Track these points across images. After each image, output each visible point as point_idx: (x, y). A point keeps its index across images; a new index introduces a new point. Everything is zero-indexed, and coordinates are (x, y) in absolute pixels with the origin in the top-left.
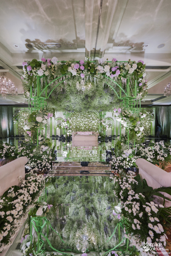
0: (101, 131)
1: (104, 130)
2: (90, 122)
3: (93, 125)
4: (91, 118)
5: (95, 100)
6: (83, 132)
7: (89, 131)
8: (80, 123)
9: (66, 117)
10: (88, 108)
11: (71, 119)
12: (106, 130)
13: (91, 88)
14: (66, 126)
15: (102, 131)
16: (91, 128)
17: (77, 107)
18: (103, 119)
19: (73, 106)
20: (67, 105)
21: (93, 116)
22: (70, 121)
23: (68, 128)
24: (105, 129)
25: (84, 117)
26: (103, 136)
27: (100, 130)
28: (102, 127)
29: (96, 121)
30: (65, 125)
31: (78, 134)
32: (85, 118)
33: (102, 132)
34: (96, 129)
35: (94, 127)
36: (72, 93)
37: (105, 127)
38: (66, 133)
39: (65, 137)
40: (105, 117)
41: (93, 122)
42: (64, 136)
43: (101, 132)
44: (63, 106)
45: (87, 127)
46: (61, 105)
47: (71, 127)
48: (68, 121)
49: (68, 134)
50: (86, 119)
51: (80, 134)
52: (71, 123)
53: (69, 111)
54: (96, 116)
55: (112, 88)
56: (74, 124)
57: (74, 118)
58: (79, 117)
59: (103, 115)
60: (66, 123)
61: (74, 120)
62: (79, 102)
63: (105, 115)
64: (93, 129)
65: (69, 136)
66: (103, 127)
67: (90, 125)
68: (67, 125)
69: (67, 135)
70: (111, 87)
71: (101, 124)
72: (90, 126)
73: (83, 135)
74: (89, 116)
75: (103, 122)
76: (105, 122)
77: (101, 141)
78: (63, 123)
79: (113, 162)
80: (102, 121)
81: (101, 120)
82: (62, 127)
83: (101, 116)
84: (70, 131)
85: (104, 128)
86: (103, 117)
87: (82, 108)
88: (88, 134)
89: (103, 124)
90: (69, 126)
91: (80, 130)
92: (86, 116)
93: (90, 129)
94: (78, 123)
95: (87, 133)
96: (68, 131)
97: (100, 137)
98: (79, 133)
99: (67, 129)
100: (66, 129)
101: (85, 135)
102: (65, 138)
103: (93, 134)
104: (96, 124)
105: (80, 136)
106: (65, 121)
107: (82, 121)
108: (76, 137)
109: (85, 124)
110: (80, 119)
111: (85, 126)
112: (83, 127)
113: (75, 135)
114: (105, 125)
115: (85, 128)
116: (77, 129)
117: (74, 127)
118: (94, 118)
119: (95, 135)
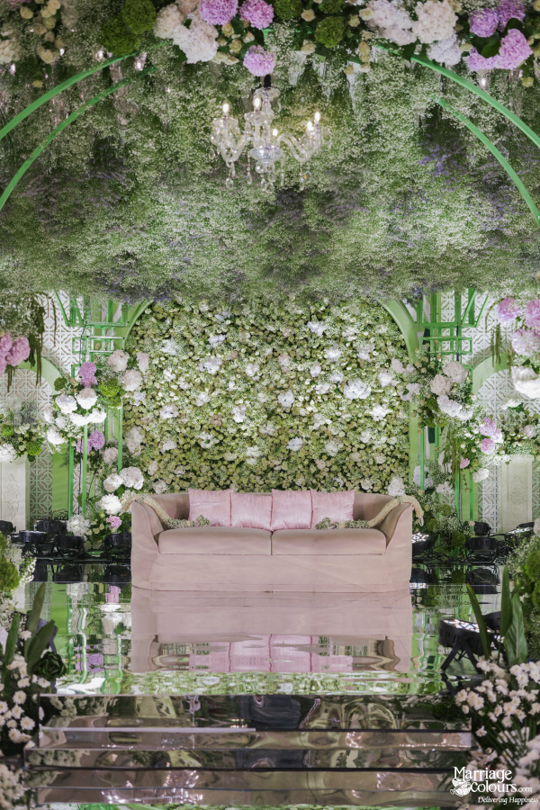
0: (429, 483)
1: (456, 468)
2: (322, 388)
3: (354, 426)
4: (333, 354)
5: (360, 219)
6: (248, 496)
7: (316, 483)
8: (227, 398)
9: (90, 346)
10: (305, 272)
11: (143, 364)
12: (484, 474)
13: (324, 147)
14: (90, 431)
15: (440, 478)
16: (332, 448)
17: (210, 267)
18: (447, 361)
19: (174, 263)
21: (350, 332)
22: (132, 383)
23: (110, 455)
24: (465, 463)
25: (269, 338)
26: (453, 525)
27: (417, 472)
28: (442, 440)
29: (386, 379)
30: (80, 421)
31: (194, 517)
32: (275, 355)
33: (440, 489)
34: (380, 459)
35: (366, 437)
36: (174, 172)
37: (471, 444)
38: (92, 501)
39: (79, 542)
40: (465, 345)
41: (356, 390)
42: (77, 525)
43: (430, 490)
44: (86, 261)
45: (295, 445)
46: (67, 256)
47: (135, 439)
48: (112, 382)
49: (112, 505)
50: (285, 361)
51: (224, 521)
52: (139, 398)
53: (133, 292)
54: (383, 329)
55: (484, 140)
56: (166, 414)
57: (170, 347)
58: (213, 339)
59: (449, 325)
60: (88, 401)
61: (168, 374)
62: (229, 232)
63: (472, 322)
64: (356, 456)
65: (116, 524)
66: (454, 442)
67: (320, 420)
68: (98, 418)
69: (100, 519)
70: (477, 132)
71: (429, 409)
72: (323, 435)
73: (247, 533)
74: (317, 328)
75: (452, 398)
76: (468, 391)
78: (68, 407)
79: (484, 695)
80: (438, 385)
81: (430, 370)
82: (53, 439)
83: (427, 333)
84: (134, 478)
85: (465, 453)
86: (446, 346)
87: (252, 273)
88: (304, 519)
89: (452, 411)
90: (115, 431)
91: (222, 473)
92: (286, 332)
93: (321, 464)
94: (203, 397)
95: (296, 509)
96: (115, 481)
97: (419, 538)
98: (204, 504)
99: (96, 458)
100: (85, 462)
101: (278, 523)
102: (87, 545)
103: (360, 515)
104: (379, 412)
105: (217, 546)
106: (81, 387)
107: (246, 379)
108: (169, 545)
109: (271, 414)
110: (226, 364)
111: (270, 428)
112: (250, 440)
113: (166, 527)
114: (464, 417)
115: (276, 447)
116: (195, 461)
117: (169, 445)
118: (364, 356)
119: (378, 527)
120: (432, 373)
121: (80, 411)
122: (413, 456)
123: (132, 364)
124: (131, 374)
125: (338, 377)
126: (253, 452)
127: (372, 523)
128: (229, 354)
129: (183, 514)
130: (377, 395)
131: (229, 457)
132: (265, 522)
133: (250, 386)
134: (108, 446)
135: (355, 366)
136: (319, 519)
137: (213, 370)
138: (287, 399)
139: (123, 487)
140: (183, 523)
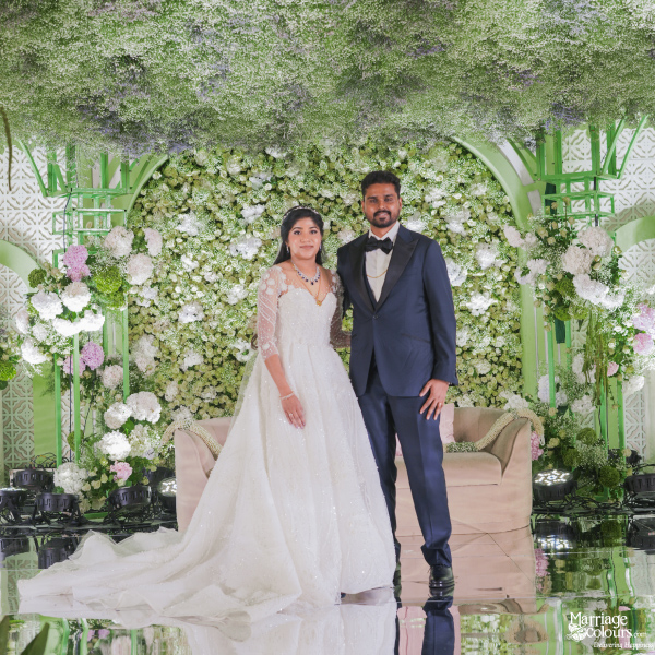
0: (562, 398)
4: (414, 226)
9: (77, 221)
11: (154, 246)
12: (638, 384)
14: (83, 343)
15: (575, 391)
20: (127, 60)
21: (435, 195)
22: (139, 273)
23: (111, 377)
24: (612, 368)
25: (325, 208)
26: (601, 456)
27: (544, 388)
28: (578, 339)
29: (486, 258)
30: (67, 329)
32: (333, 230)
33: (576, 406)
35: (463, 338)
37: (622, 342)
38: (88, 442)
39: (73, 501)
40: (605, 204)
42: (68, 479)
43: (562, 409)
44: (63, 68)
46: (32, 62)
47: (146, 354)
48: (112, 272)
49: (117, 446)
52: (149, 296)
56: (187, 317)
57: (189, 224)
58: (248, 211)
59: (583, 177)
60: (78, 300)
61: (188, 262)
63: (613, 172)
65: (124, 473)
66: (596, 339)
68: (93, 324)
69: (101, 467)
71: (560, 296)
75: (595, 277)
76: (616, 268)
77: (572, 533)
78: (49, 309)
80: (572, 261)
81: (556, 241)
83: (551, 189)
84: (145, 407)
86: (578, 207)
87: (319, 88)
89: (594, 296)
92: (348, 198)
94: (237, 292)
96: (120, 413)
97: (554, 477)
100: (77, 387)
102: (83, 507)
104: (479, 303)
106: (67, 281)
110: (266, 245)
116: (229, 380)
117: (193, 359)
118: (455, 227)
120: (563, 243)
121: (67, 315)
122: (527, 362)
123: (140, 241)
124: (138, 261)
128: (270, 231)
130: (476, 280)
134: (108, 363)
137: (250, 253)
139: (132, 421)
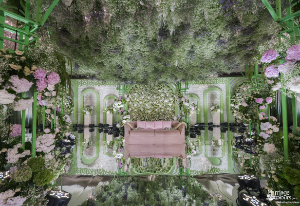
0: (181, 117)
1: (186, 114)
2: (161, 101)
3: (166, 107)
4: (162, 95)
6: (149, 122)
8: (145, 103)
9: (121, 93)
11: (130, 97)
12: (191, 115)
14: (121, 108)
15: (183, 116)
16: (162, 111)
18: (184, 95)
21: (165, 91)
22: (128, 100)
23: (125, 113)
24: (188, 113)
25: (152, 93)
28: (183, 110)
29: (171, 99)
30: (119, 107)
31: (138, 127)
32: (153, 95)
34: (170, 112)
35: (168, 109)
37: (189, 110)
38: (121, 121)
41: (166, 101)
42: (118, 126)
45: (156, 110)
47: (130, 110)
48: (124, 100)
49: (124, 122)
50: (155, 96)
51: (144, 127)
52: (130, 103)
54: (171, 91)
57: (136, 94)
58: (143, 93)
59: (184, 89)
60: (120, 103)
61: (135, 99)
63: (188, 89)
64: (166, 112)
66: (186, 110)
67: (160, 106)
68: (122, 106)
69: (122, 124)
71: (181, 104)
72: (161, 108)
73: (149, 131)
74: (160, 91)
75: (186, 102)
76: (188, 101)
78: (116, 104)
80: (183, 99)
81: (181, 97)
82: (115, 110)
83: (180, 90)
84: (129, 117)
86: (183, 93)
88: (161, 127)
89: (186, 104)
90: (126, 108)
92: (155, 92)
93: (161, 113)
94: (141, 103)
95: (159, 125)
96: (125, 118)
98: (141, 124)
99: (122, 113)
100: (120, 114)
101: (156, 128)
102: (120, 129)
103: (173, 126)
104: (170, 105)
105: (142, 134)
106: (119, 101)
107: (148, 99)
108: (132, 134)
109: (152, 105)
110: (145, 97)
111: (152, 107)
112: (149, 110)
113: (132, 130)
114: (188, 105)
115: (153, 111)
116: (140, 113)
117: (136, 110)
118: (167, 95)
119: (177, 129)
120: (182, 97)
121: (119, 105)
122: (176, 112)
123: (128, 96)
124: (128, 98)
125: (163, 99)
126: (149, 111)
127: (176, 128)
128: (145, 95)
129: (136, 126)
130: (170, 102)
131: (145, 112)
132: (153, 128)
133: (149, 101)
134: (124, 111)
135: (166, 97)
136: (165, 127)
137: (143, 98)
138: (155, 103)
139: (127, 119)
140: (135, 128)
